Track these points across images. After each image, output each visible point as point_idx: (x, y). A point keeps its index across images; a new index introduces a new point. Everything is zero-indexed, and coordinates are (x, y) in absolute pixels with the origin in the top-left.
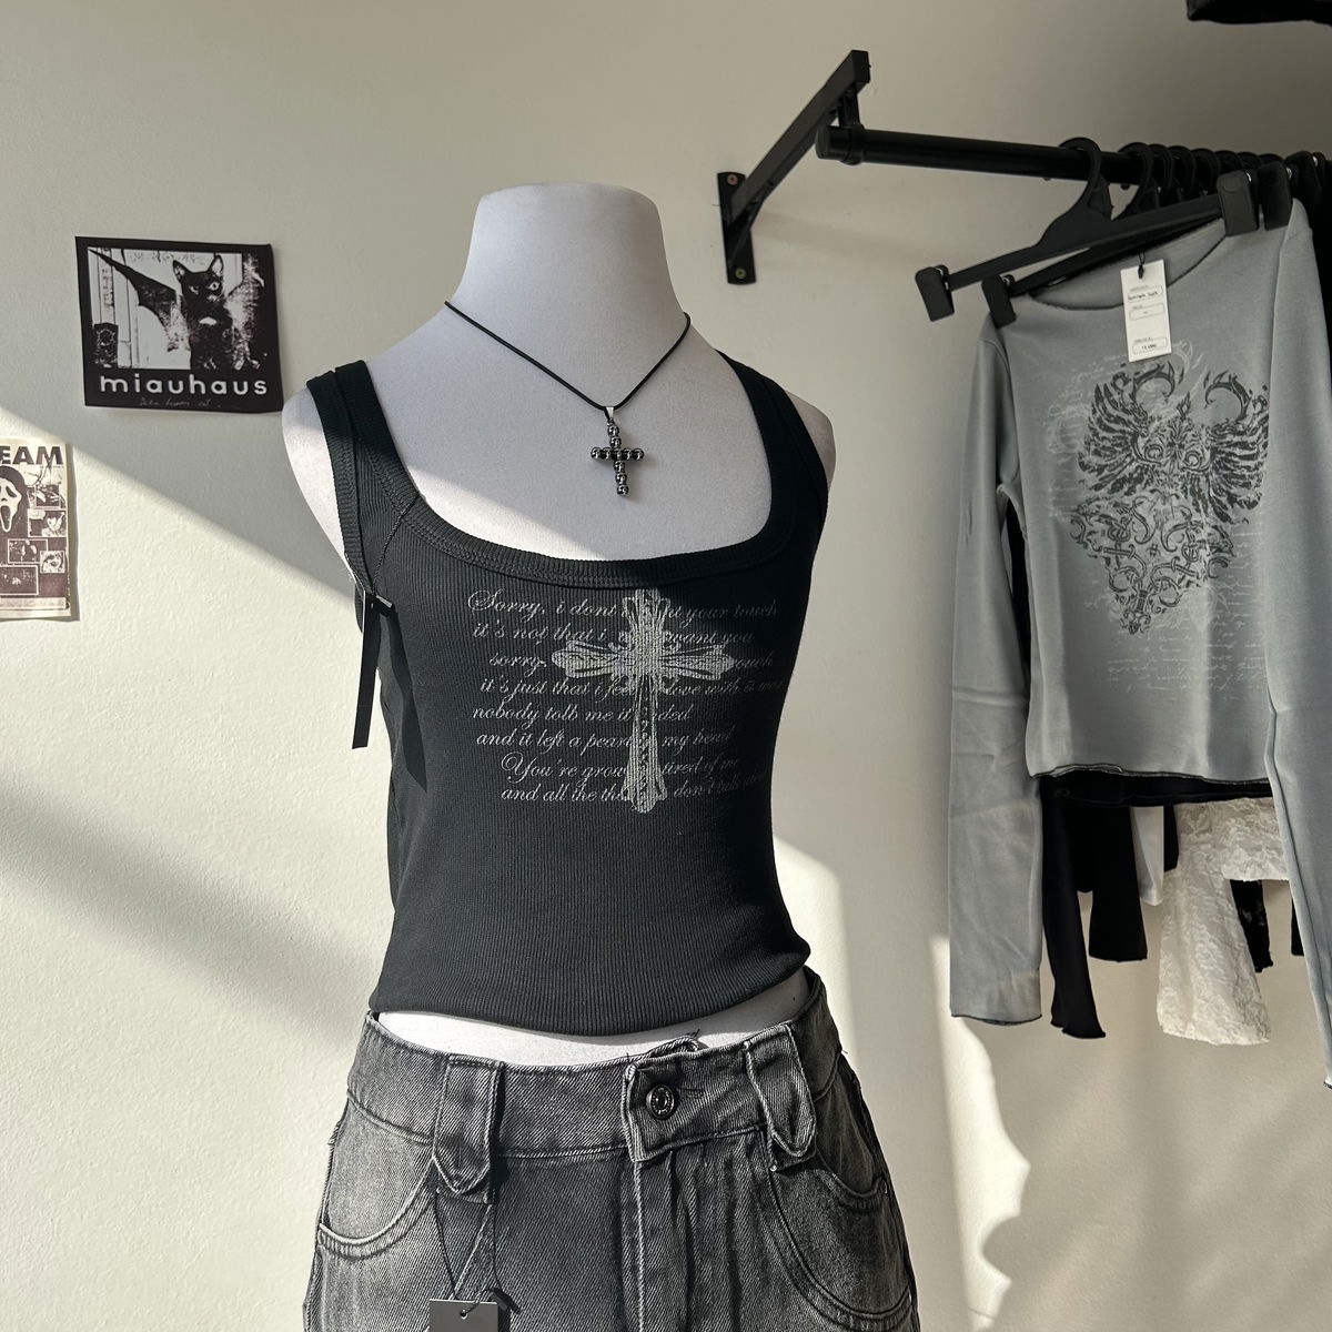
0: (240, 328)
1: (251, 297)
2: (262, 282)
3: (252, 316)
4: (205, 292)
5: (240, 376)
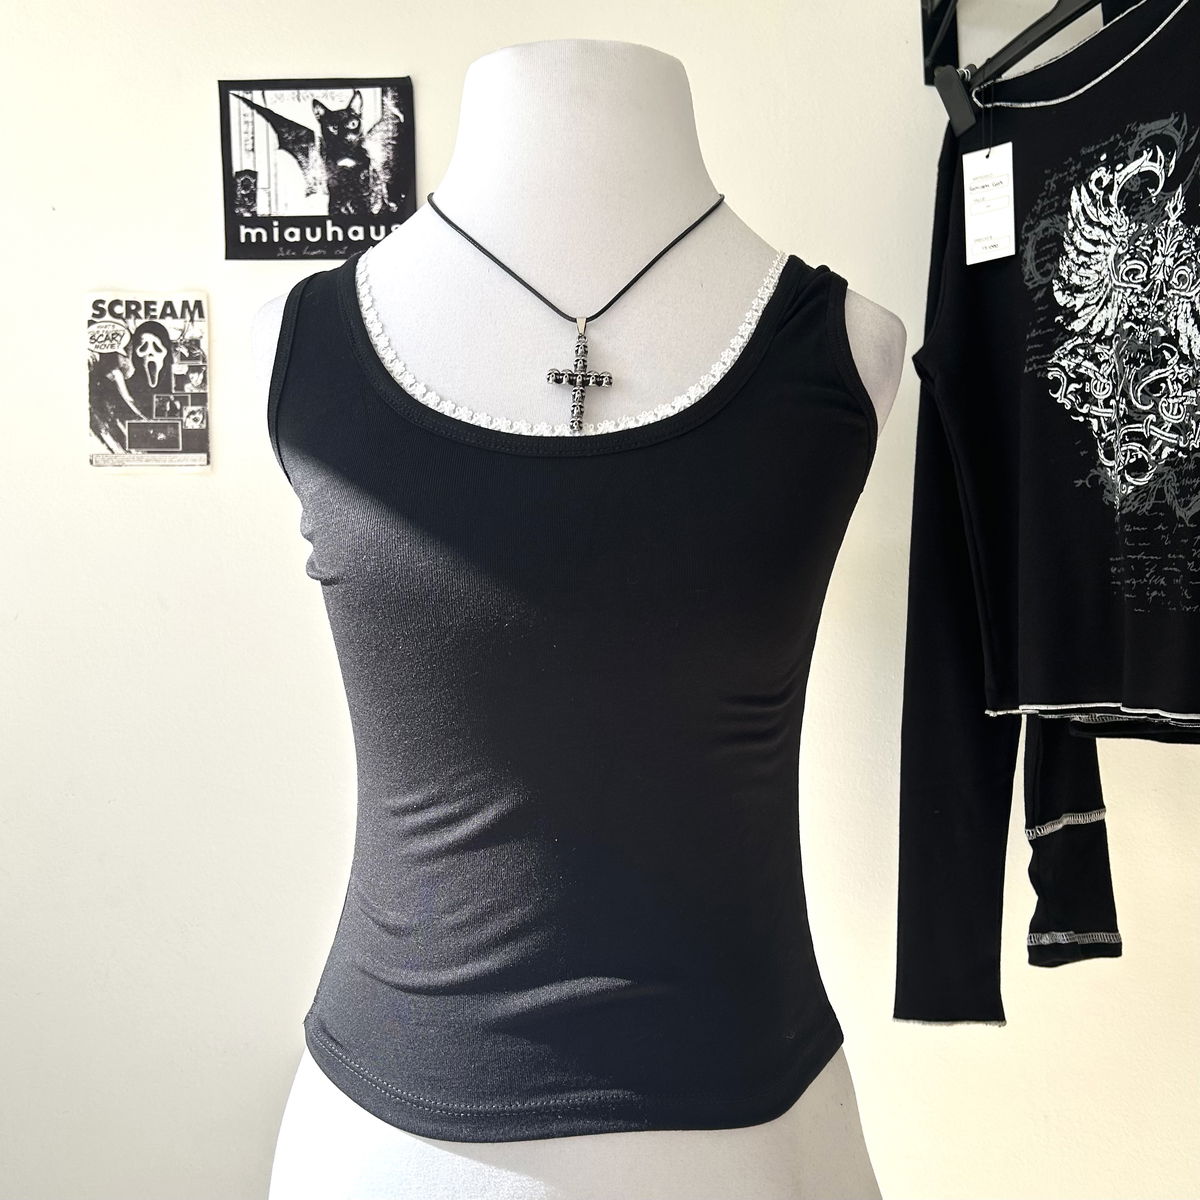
0: (379, 169)
1: (390, 135)
2: (401, 117)
3: (391, 156)
4: (344, 131)
5: (377, 221)
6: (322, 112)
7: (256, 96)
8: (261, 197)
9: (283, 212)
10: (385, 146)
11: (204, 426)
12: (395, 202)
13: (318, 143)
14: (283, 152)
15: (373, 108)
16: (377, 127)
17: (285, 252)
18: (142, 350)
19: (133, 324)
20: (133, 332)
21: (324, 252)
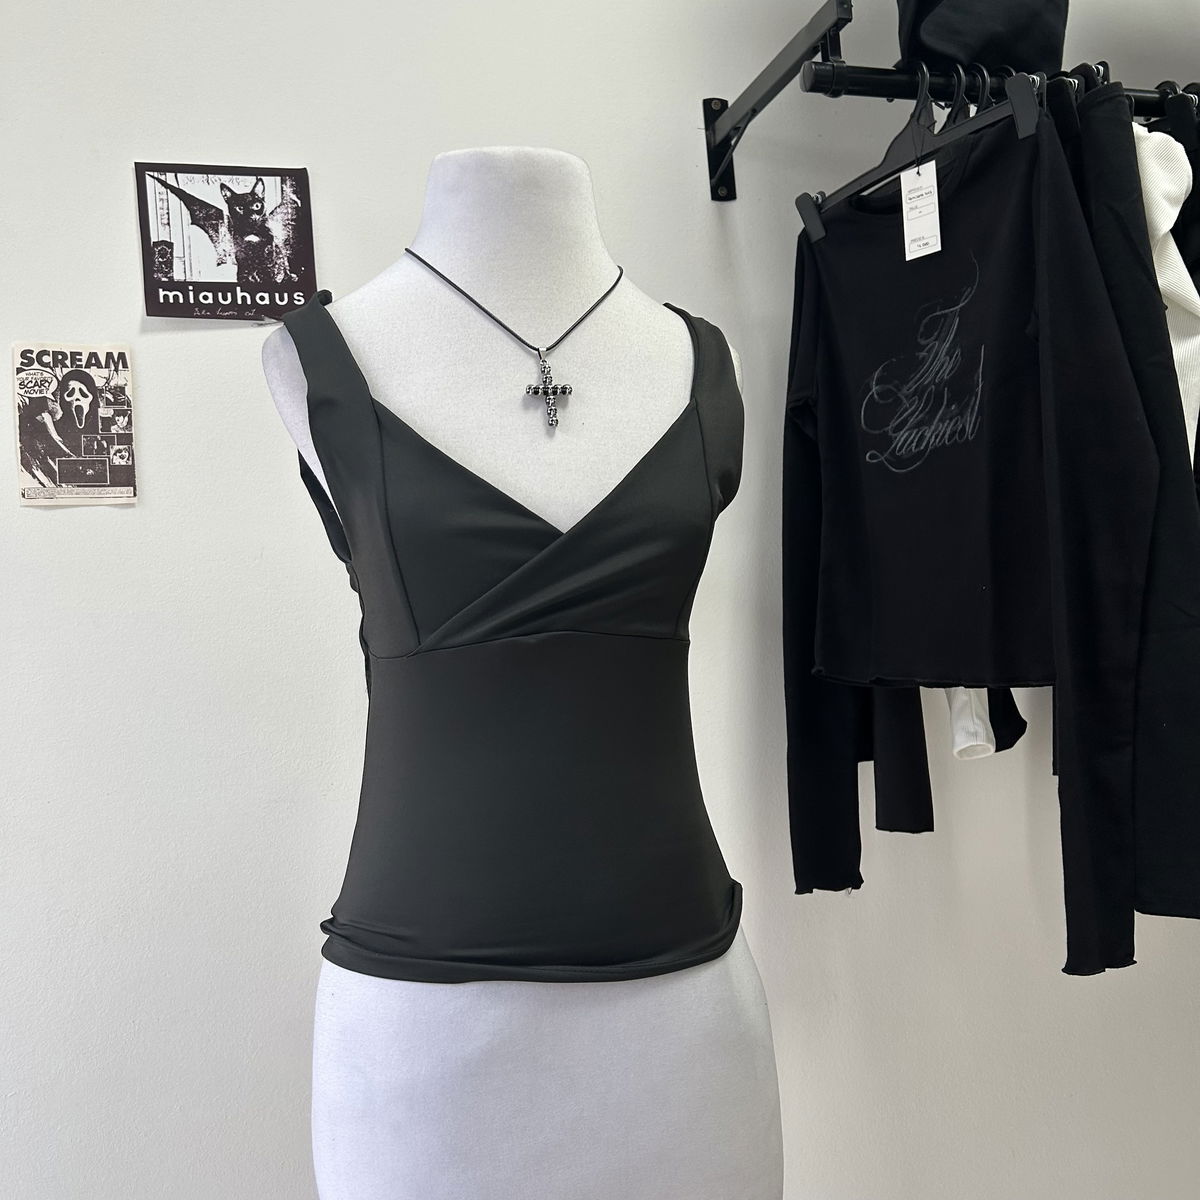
5: (281, 288)
6: (229, 194)
7: (170, 178)
8: (176, 262)
9: (196, 279)
10: (285, 226)
11: (130, 463)
13: (226, 221)
14: (194, 226)
15: (273, 192)
16: (278, 210)
17: (200, 312)
18: (68, 396)
19: (60, 372)
20: (60, 379)
21: (236, 313)
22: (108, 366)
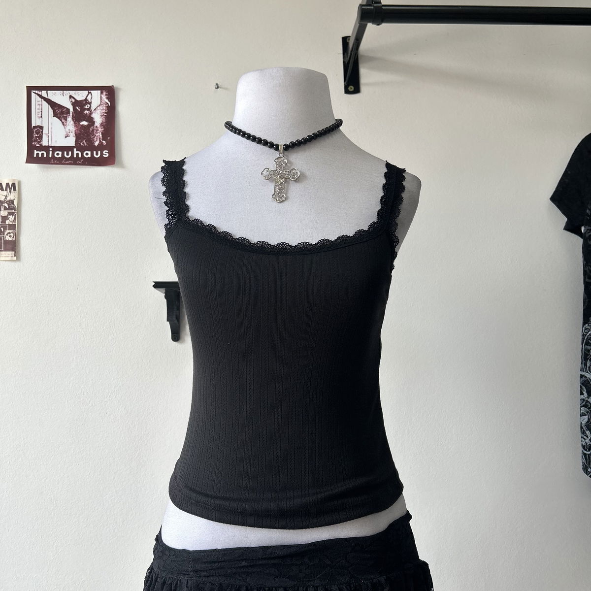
0: (98, 126)
1: (104, 111)
2: (109, 103)
3: (104, 120)
4: (83, 109)
5: (97, 149)
6: (73, 101)
7: (44, 93)
8: (45, 138)
9: (54, 144)
10: (101, 116)
11: (14, 239)
12: (104, 140)
13: (71, 114)
14: (55, 118)
15: (97, 99)
16: (98, 108)
17: (54, 161)
21: (72, 162)
22: (6, 190)
